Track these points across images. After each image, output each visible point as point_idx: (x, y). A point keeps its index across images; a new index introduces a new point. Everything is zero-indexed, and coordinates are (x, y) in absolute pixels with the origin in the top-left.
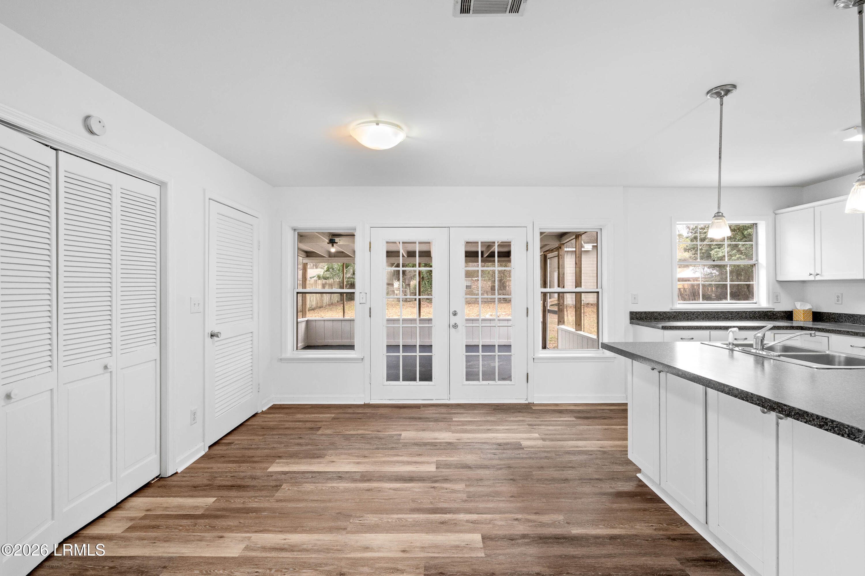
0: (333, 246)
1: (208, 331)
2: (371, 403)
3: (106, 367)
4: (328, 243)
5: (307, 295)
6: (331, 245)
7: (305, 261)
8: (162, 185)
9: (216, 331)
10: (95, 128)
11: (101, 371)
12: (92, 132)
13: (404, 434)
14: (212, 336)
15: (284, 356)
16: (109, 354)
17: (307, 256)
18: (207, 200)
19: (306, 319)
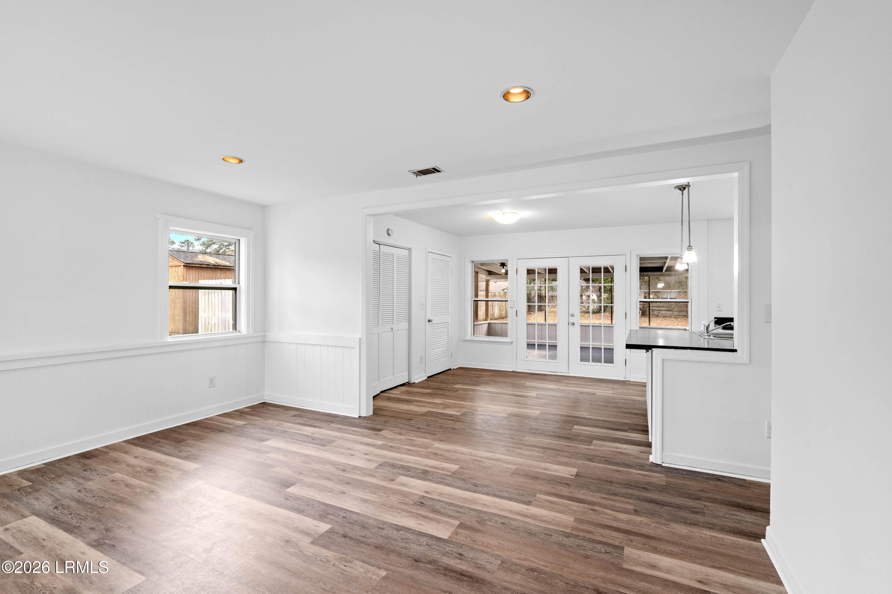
0: (503, 268)
1: (427, 319)
2: (517, 371)
3: (392, 329)
4: (500, 266)
5: (479, 302)
6: (502, 267)
7: (488, 278)
8: (410, 249)
9: (431, 319)
10: (390, 233)
11: (390, 330)
12: (389, 235)
13: (527, 384)
14: (429, 321)
15: (466, 338)
16: (392, 324)
17: (489, 274)
18: (427, 252)
19: (488, 322)
